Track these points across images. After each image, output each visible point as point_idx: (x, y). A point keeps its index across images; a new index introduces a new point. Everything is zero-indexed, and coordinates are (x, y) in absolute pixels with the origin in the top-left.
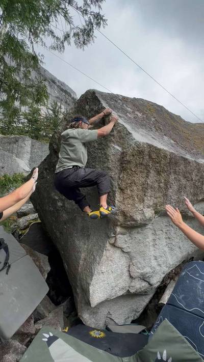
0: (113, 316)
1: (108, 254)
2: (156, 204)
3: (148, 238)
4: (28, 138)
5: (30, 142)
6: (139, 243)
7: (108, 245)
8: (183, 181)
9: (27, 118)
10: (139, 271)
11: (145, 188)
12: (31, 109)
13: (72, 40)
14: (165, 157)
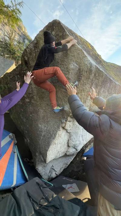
0: (54, 167)
1: (60, 133)
7: (61, 128)
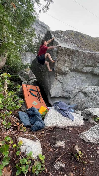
1: (55, 82)
2: (69, 66)
3: (68, 79)
4: (29, 53)
5: (30, 54)
6: (65, 80)
7: (55, 79)
8: (78, 59)
9: (27, 45)
10: (66, 89)
11: (65, 61)
12: (28, 40)
13: (42, 11)
14: (71, 51)
